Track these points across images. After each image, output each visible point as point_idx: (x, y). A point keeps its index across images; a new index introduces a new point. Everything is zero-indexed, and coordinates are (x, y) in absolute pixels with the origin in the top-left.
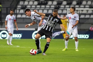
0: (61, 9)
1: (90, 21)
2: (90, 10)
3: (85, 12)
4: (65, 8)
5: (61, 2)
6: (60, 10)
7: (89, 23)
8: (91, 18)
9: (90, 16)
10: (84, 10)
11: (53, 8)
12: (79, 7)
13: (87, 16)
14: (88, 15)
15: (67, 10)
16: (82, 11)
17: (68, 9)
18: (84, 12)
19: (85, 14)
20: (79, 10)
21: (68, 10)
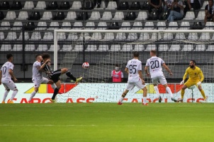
0: (38, 31)
1: (109, 59)
2: (109, 32)
3: (96, 37)
4: (50, 29)
5: (38, 13)
6: (37, 33)
7: (107, 64)
8: (111, 53)
9: (110, 48)
10: (95, 33)
11: (18, 29)
12: (84, 27)
13: (103, 48)
14: (105, 46)
15: (53, 32)
16: (91, 34)
17: (56, 30)
18: (94, 38)
19: (97, 43)
20: (84, 33)
21: (55, 34)
